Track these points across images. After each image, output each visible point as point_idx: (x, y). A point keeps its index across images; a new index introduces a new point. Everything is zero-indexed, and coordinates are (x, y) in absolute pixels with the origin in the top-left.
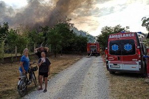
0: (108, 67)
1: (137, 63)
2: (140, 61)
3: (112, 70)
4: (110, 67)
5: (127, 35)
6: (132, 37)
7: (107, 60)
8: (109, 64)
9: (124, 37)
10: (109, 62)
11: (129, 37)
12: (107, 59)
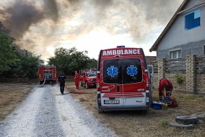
0: (100, 104)
1: (144, 94)
2: (147, 91)
3: (106, 108)
4: (103, 104)
5: (130, 52)
6: (137, 54)
7: (99, 92)
8: (102, 99)
9: (126, 55)
10: (102, 95)
11: (133, 54)
12: (99, 90)
